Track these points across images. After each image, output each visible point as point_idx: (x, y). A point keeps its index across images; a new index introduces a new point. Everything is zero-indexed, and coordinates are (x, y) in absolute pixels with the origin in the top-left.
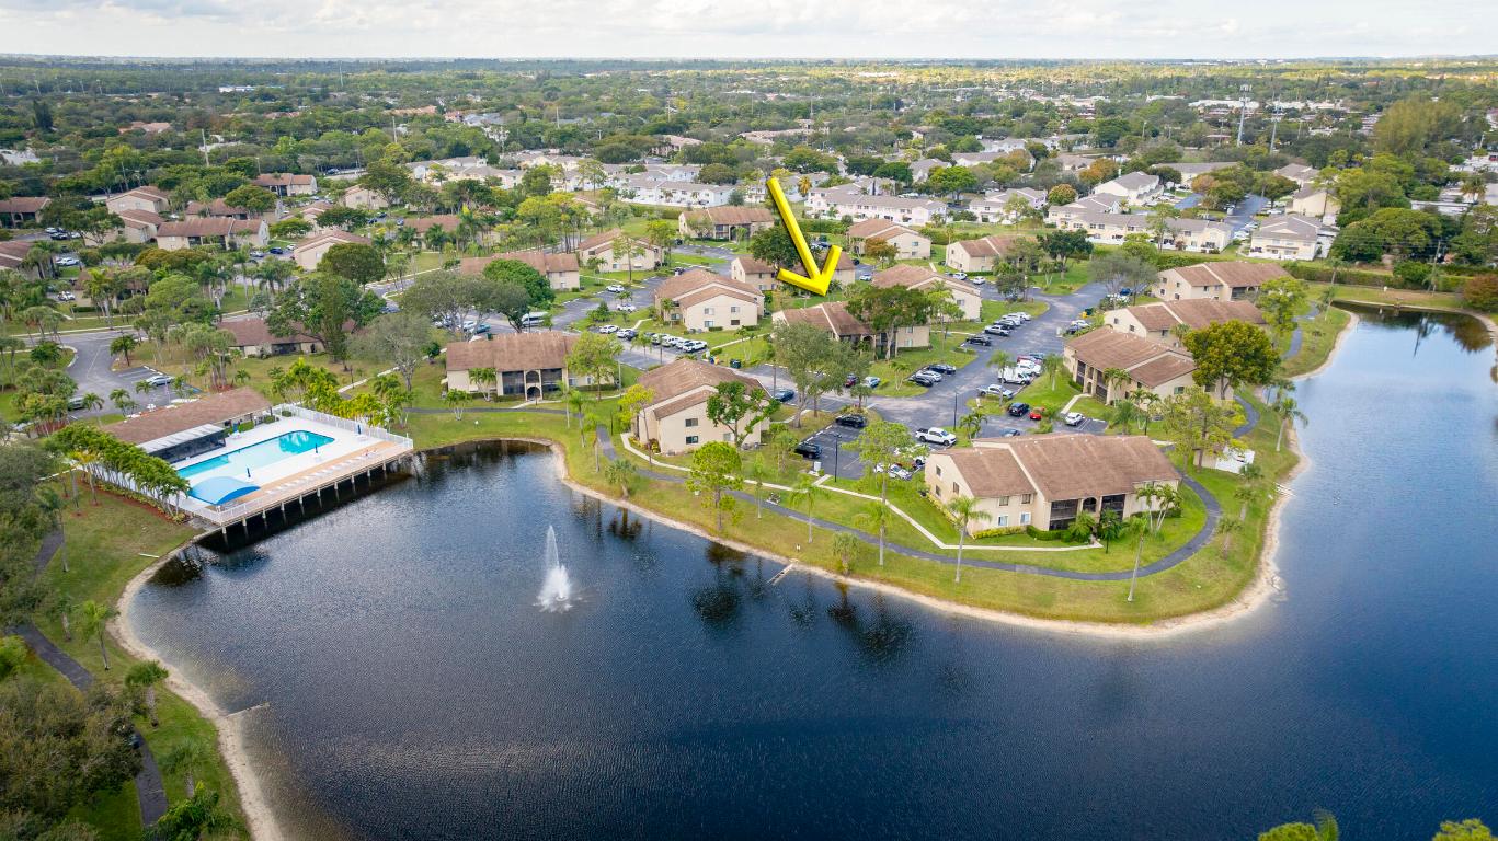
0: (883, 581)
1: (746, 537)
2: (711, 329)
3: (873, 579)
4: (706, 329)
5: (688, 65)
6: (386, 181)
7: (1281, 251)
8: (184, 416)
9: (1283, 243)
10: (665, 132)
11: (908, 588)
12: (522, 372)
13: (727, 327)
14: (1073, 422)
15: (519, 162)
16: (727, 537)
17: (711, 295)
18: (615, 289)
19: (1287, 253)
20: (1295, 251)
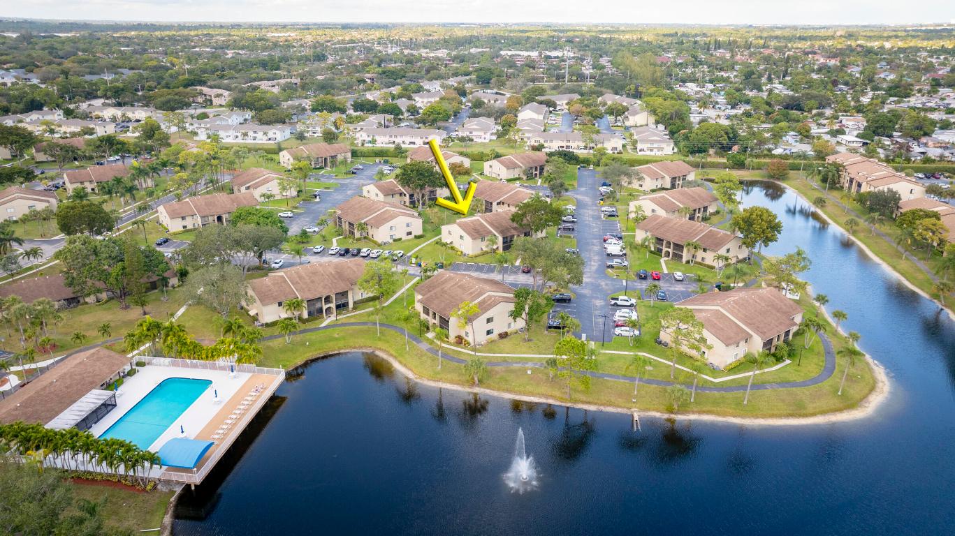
0: (700, 412)
1: (590, 399)
2: (395, 240)
3: (693, 413)
4: (391, 241)
5: (138, 27)
6: (17, 138)
7: (655, 150)
8: (67, 387)
9: (655, 145)
10: (192, 84)
11: (718, 414)
12: (321, 298)
13: (405, 237)
14: (678, 278)
15: (90, 113)
16: (576, 401)
17: (393, 217)
18: (286, 215)
19: (658, 151)
20: (662, 149)
